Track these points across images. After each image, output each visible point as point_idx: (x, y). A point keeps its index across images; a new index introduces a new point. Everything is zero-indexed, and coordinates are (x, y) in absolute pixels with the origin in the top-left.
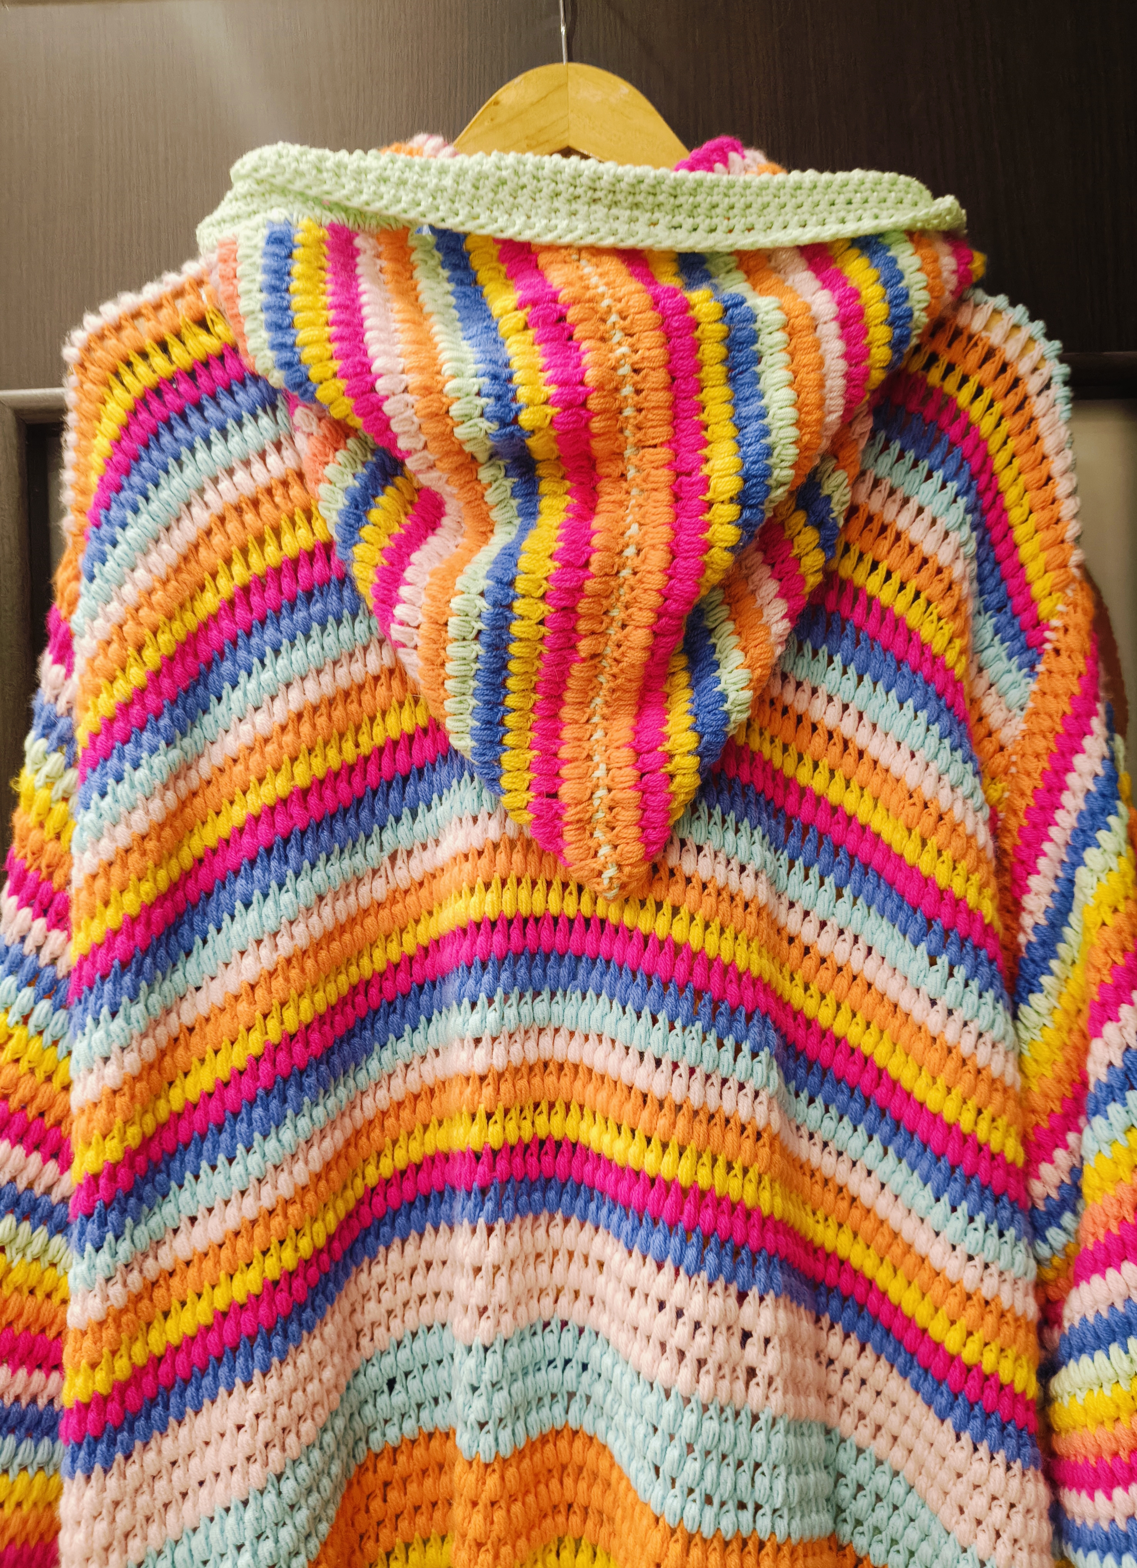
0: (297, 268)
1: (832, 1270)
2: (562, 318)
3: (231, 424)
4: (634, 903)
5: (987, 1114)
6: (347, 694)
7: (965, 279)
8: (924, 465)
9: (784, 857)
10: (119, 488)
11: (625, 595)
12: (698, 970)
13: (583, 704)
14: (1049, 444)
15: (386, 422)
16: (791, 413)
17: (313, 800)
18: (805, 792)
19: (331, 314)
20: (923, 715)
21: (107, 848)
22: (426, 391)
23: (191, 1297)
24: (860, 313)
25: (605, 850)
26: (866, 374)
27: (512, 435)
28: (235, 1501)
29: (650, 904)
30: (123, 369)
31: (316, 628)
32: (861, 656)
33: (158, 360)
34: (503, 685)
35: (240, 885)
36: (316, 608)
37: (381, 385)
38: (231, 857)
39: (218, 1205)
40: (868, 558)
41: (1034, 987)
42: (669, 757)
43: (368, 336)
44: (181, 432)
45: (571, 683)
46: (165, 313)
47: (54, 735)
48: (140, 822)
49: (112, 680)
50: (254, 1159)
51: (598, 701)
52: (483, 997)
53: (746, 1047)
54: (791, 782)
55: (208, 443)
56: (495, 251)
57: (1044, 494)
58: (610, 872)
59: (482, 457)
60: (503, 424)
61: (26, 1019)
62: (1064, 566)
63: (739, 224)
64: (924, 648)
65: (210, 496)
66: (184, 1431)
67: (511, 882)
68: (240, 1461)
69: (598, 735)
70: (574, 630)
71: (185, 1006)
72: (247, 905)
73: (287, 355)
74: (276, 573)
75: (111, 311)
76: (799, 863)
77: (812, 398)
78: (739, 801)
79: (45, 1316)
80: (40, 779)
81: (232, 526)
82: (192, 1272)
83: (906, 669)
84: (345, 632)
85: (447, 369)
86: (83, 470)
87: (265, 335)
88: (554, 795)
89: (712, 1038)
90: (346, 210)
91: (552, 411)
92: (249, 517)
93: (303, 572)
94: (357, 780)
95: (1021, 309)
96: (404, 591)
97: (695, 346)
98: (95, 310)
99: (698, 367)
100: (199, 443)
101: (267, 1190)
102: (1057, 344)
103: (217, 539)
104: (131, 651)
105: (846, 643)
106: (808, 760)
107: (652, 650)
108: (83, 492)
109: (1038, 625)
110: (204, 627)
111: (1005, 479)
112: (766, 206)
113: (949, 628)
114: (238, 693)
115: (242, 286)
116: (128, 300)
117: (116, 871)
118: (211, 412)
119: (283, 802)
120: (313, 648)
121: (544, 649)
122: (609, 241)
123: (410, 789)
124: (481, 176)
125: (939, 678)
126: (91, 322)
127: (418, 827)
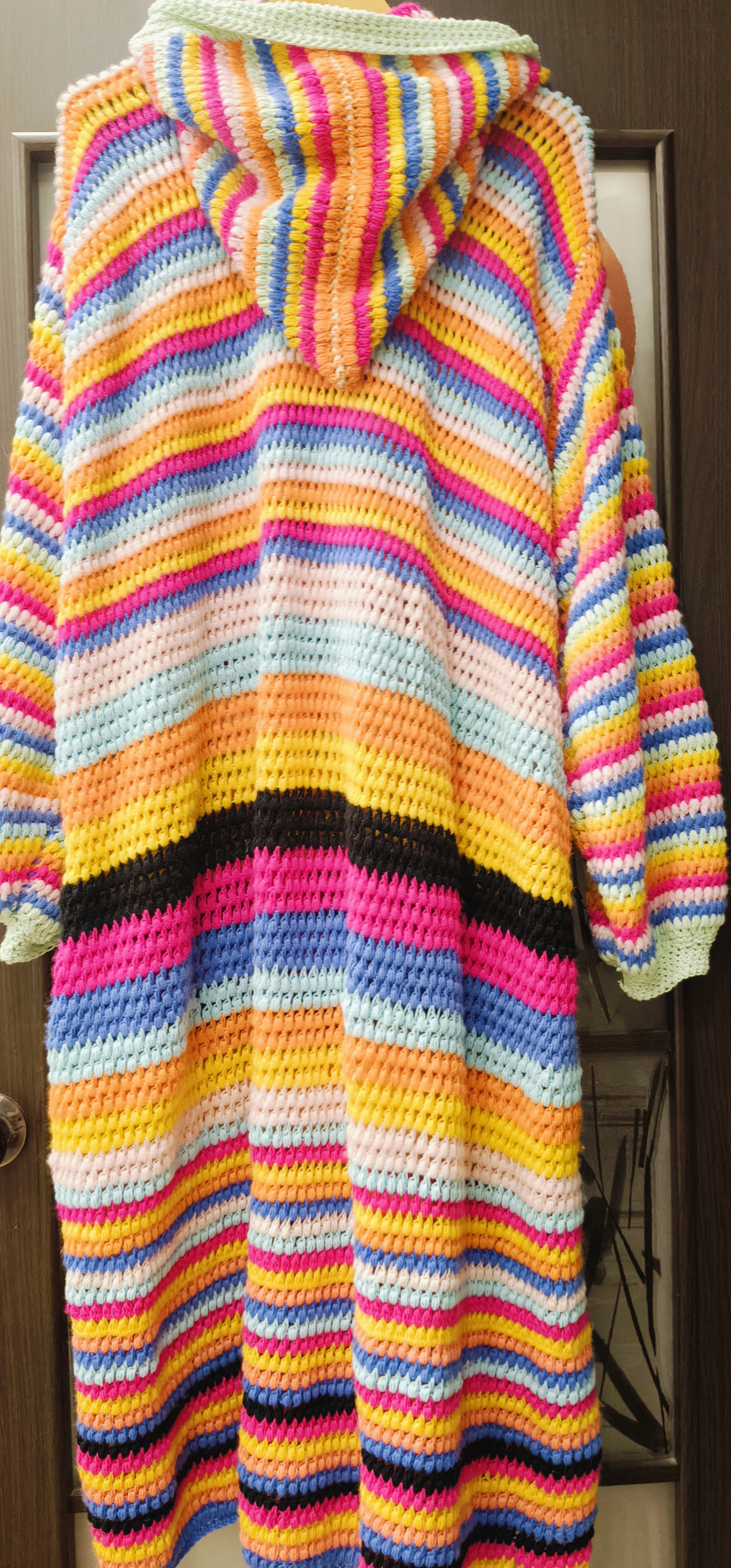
0: (185, 56)
1: (456, 600)
2: (318, 82)
3: (146, 145)
4: (354, 395)
5: (531, 502)
6: (204, 289)
7: (534, 80)
8: (513, 178)
9: (437, 384)
10: (88, 173)
11: (348, 219)
12: (386, 427)
13: (328, 283)
14: (579, 170)
15: (228, 131)
16: (432, 133)
17: (186, 339)
18: (447, 349)
19: (203, 79)
20: (506, 302)
21: (84, 347)
22: (250, 114)
23: (124, 579)
24: (471, 88)
25: (337, 358)
26: (473, 119)
27: (291, 138)
28: (145, 680)
29: (363, 395)
30: (89, 114)
31: (189, 252)
32: (477, 274)
33: (108, 110)
34: (285, 269)
35: (149, 377)
36: (190, 241)
37: (227, 112)
38: (145, 363)
39: (138, 534)
40: (483, 226)
41: (561, 448)
42: (370, 309)
43: (221, 89)
44: (120, 147)
45: (321, 269)
46: (112, 86)
47: (52, 301)
48: (100, 335)
49: (86, 267)
50: (157, 512)
51: (336, 281)
52: (274, 443)
53: (410, 467)
54: (441, 344)
55: (134, 153)
56: (286, 52)
57: (577, 196)
58: (340, 369)
59: (277, 152)
60: (288, 131)
61: (38, 441)
62: (585, 233)
63: (412, 42)
64: (509, 270)
65: (135, 181)
66: (120, 645)
67: (290, 385)
68: (149, 659)
69: (335, 299)
70: (322, 238)
71: (121, 436)
72: (153, 387)
73: (179, 99)
74: (169, 223)
75: (83, 84)
76: (445, 387)
77: (444, 126)
78: (411, 346)
79: (45, 595)
80: (45, 323)
81: (146, 197)
82: (125, 566)
83: (499, 281)
84: (204, 255)
85: (260, 105)
86: (68, 166)
87: (168, 90)
88: (311, 329)
89: (392, 460)
90: (209, 29)
91: (312, 125)
92: (155, 193)
93: (183, 223)
94: (209, 335)
95: (568, 99)
96: (236, 220)
97: (385, 99)
98: (74, 84)
99: (386, 109)
100: (129, 154)
101: (163, 529)
102: (587, 118)
103: (138, 204)
104: (95, 253)
105: (470, 269)
106: (450, 332)
107: (362, 250)
108: (68, 178)
109: (572, 265)
110: (131, 247)
111: (557, 190)
112: (426, 34)
113: (523, 261)
114: (148, 282)
115: (156, 65)
116: (92, 79)
117: (88, 359)
118: (136, 137)
119: (172, 338)
120: (187, 261)
121: (306, 248)
122: (344, 48)
123: (237, 345)
124: (280, 13)
125: (517, 285)
126: (72, 90)
127: (241, 365)
